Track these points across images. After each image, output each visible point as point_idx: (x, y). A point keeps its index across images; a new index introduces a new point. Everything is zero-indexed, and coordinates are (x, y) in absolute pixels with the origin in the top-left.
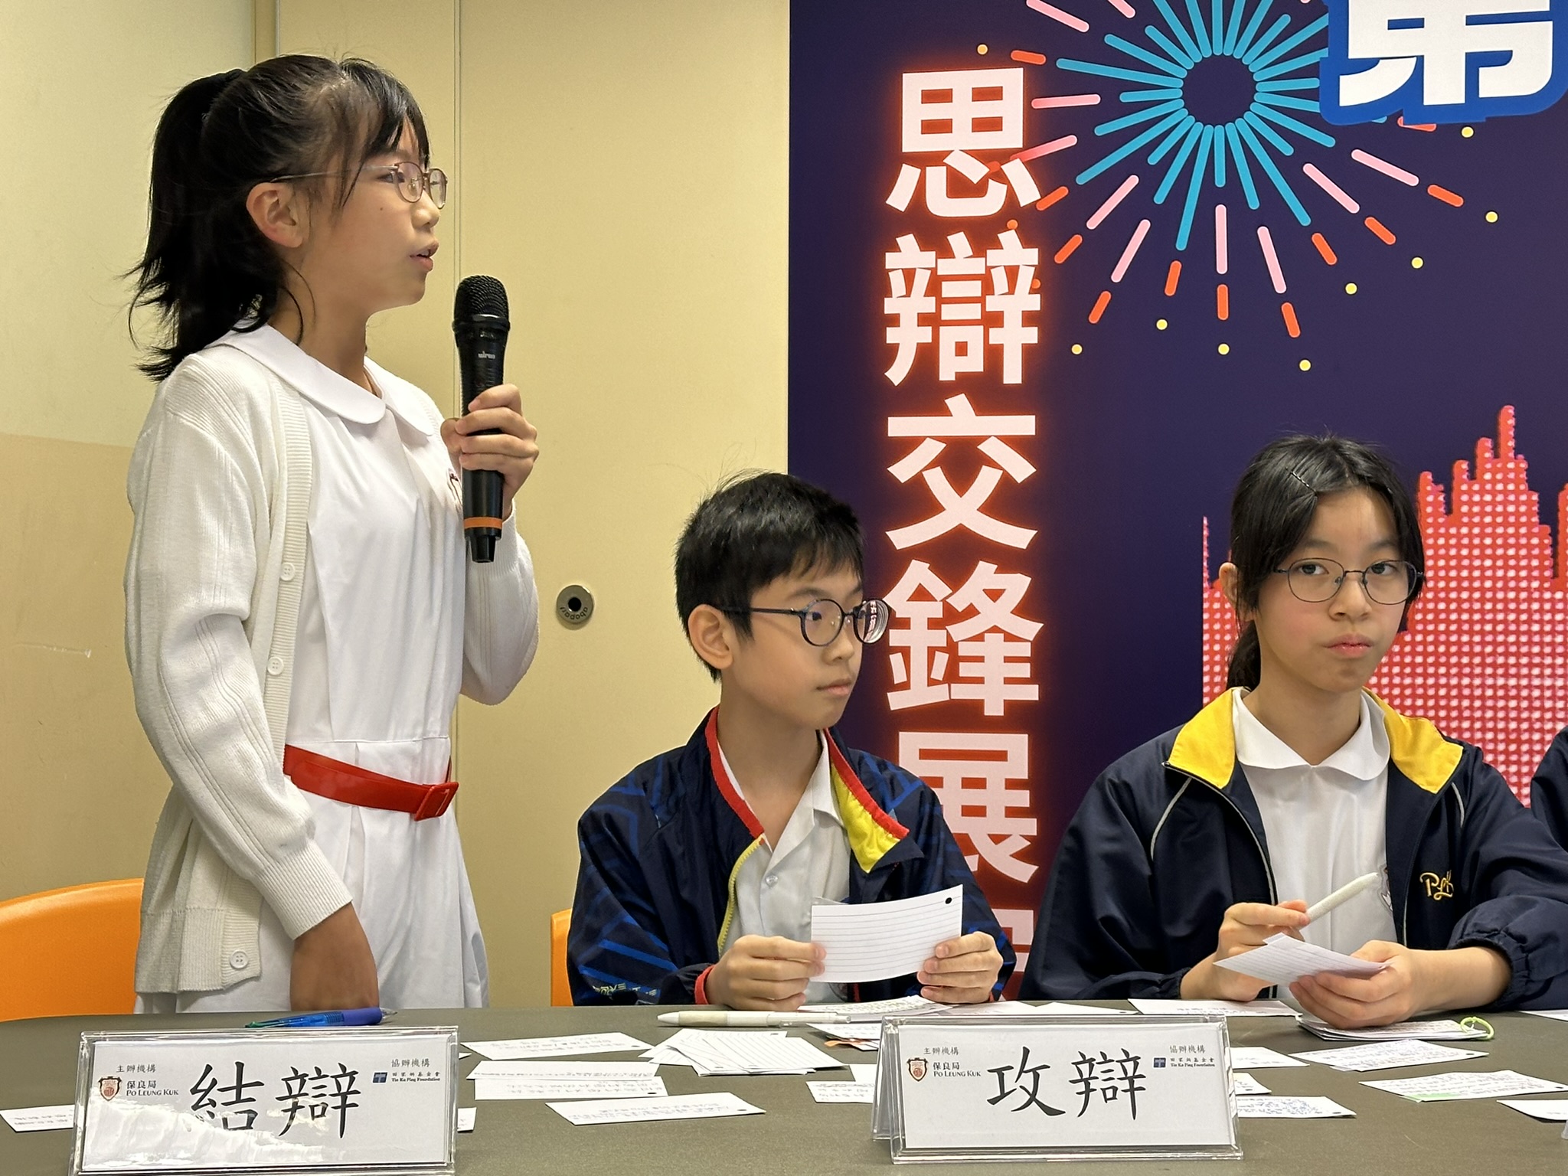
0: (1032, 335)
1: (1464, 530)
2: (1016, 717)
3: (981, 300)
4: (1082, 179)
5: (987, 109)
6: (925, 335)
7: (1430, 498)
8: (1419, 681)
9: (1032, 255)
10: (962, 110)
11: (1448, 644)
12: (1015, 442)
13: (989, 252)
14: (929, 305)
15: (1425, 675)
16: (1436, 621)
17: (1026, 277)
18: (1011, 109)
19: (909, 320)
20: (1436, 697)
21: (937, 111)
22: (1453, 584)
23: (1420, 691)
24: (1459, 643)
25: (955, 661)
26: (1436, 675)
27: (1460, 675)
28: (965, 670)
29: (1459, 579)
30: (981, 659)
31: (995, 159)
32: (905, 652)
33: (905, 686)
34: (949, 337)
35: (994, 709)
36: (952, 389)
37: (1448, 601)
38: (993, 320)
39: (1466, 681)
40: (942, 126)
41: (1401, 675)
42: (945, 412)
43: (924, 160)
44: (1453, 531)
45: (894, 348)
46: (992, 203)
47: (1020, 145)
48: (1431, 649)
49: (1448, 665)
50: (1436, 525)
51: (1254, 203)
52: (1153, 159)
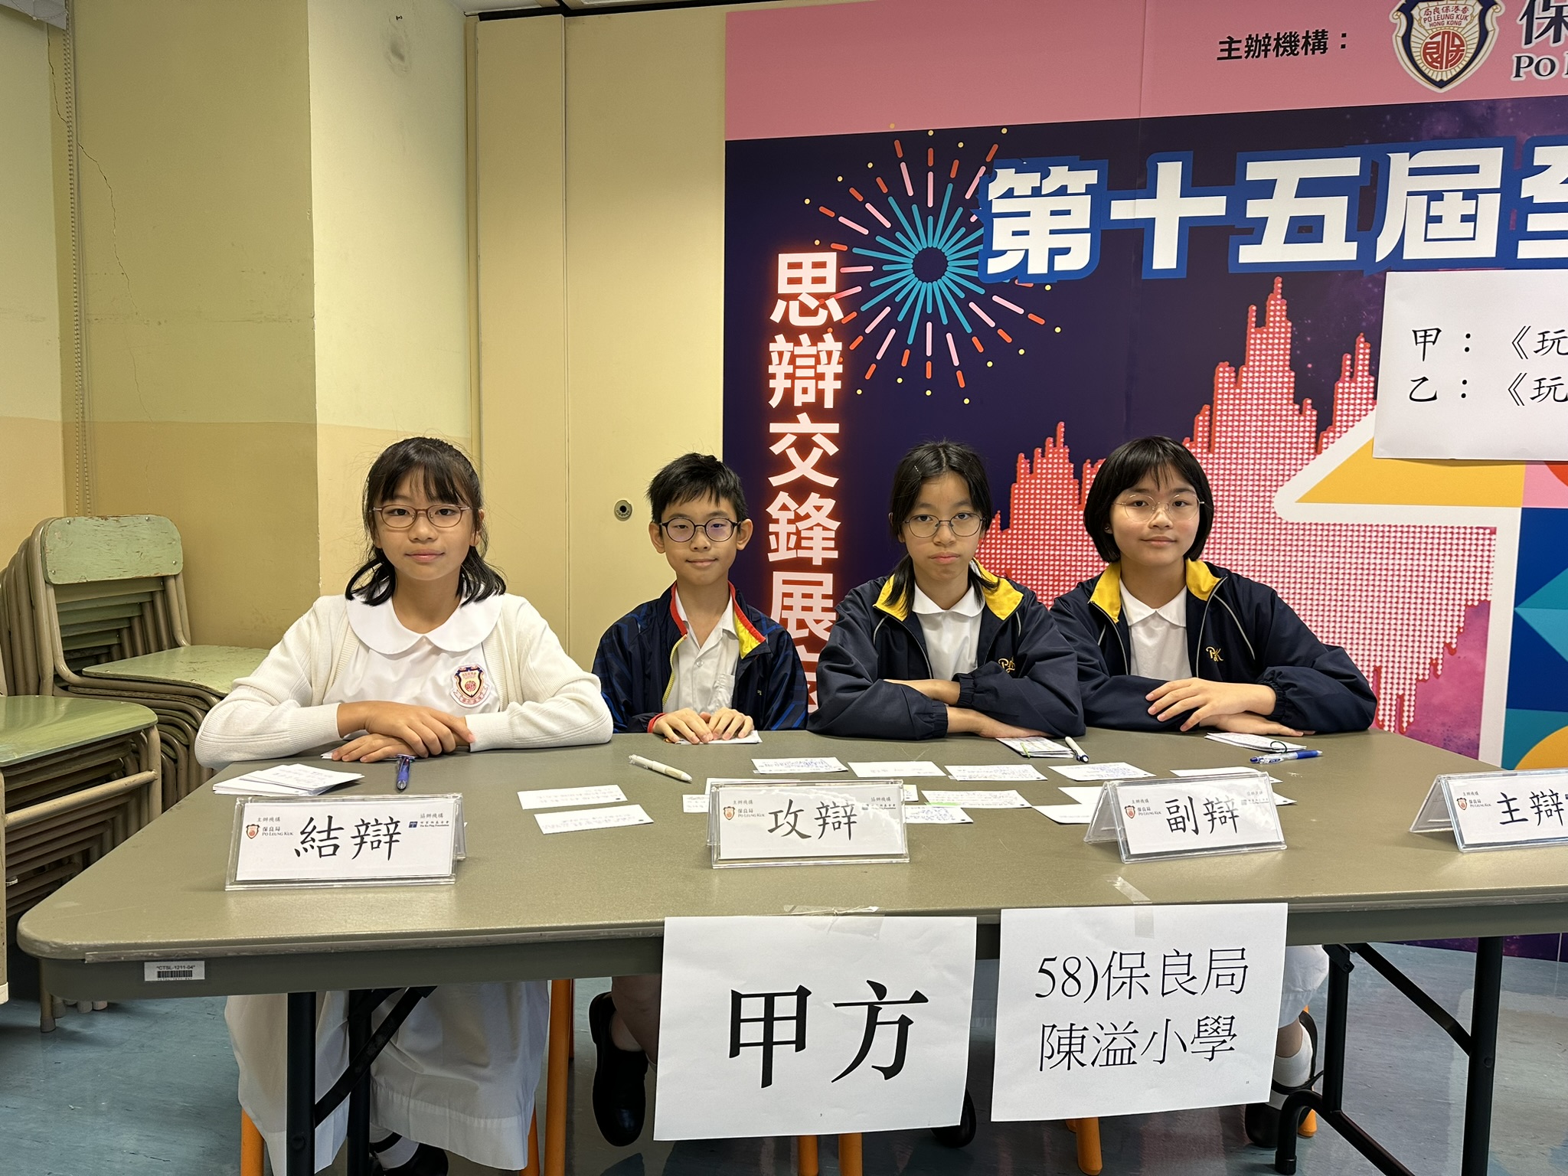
0: (838, 385)
1: (1038, 481)
2: (827, 566)
3: (814, 367)
4: (864, 308)
5: (819, 273)
6: (788, 384)
7: (1023, 466)
8: (1014, 552)
9: (839, 346)
10: (807, 273)
11: (1028, 535)
12: (829, 436)
13: (819, 344)
14: (790, 369)
15: (1017, 549)
16: (1023, 524)
17: (836, 356)
18: (830, 273)
19: (780, 376)
20: (1022, 559)
21: (795, 273)
22: (1032, 507)
23: (1014, 557)
24: (1033, 534)
25: (799, 539)
26: (1022, 549)
27: (1033, 549)
28: (804, 543)
29: (1035, 504)
30: (811, 538)
31: (822, 297)
32: (777, 534)
33: (776, 550)
34: (799, 385)
35: (817, 562)
36: (800, 410)
37: (1029, 514)
38: (820, 377)
39: (1036, 552)
40: (797, 281)
41: (1006, 549)
42: (797, 421)
43: (788, 297)
44: (1033, 481)
45: (773, 390)
46: (820, 320)
47: (834, 291)
48: (1020, 537)
49: (1028, 545)
50: (1025, 479)
51: (945, 322)
52: (898, 299)
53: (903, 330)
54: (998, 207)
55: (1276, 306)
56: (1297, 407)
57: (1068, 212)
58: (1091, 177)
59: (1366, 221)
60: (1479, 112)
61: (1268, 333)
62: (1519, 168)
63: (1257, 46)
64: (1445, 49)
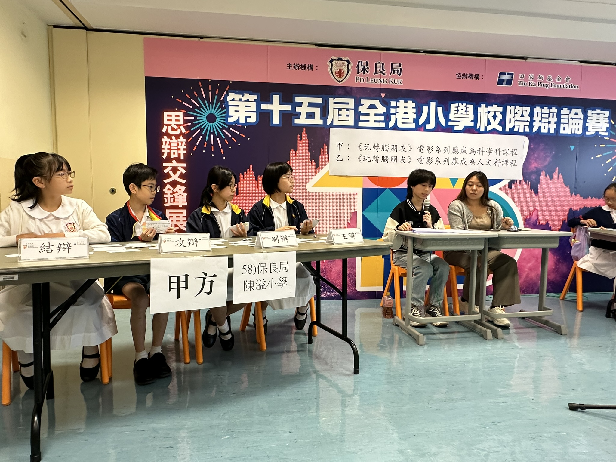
0: (185, 152)
1: (246, 181)
2: (184, 207)
3: (177, 146)
4: (192, 129)
5: (177, 118)
6: (169, 151)
7: (241, 177)
9: (185, 140)
10: (173, 118)
11: (244, 196)
12: (182, 167)
13: (178, 139)
14: (169, 147)
15: (241, 201)
16: (242, 193)
17: (184, 143)
18: (181, 118)
19: (166, 149)
20: (242, 204)
21: (169, 118)
23: (240, 203)
25: (174, 199)
27: (245, 201)
28: (176, 200)
29: (245, 188)
30: (178, 199)
31: (179, 126)
32: (167, 198)
33: (167, 203)
34: (172, 152)
35: (181, 206)
36: (173, 159)
38: (179, 149)
40: (171, 120)
42: (172, 163)
43: (167, 125)
44: (244, 181)
45: (164, 153)
46: (178, 132)
47: (182, 124)
48: (241, 197)
49: (244, 199)
50: (242, 181)
51: (217, 135)
52: (202, 127)
53: (204, 136)
54: (230, 103)
55: (304, 135)
56: (311, 162)
57: (250, 106)
58: (256, 97)
59: (324, 114)
60: (348, 89)
61: (303, 142)
62: (358, 104)
63: (296, 67)
64: (340, 73)
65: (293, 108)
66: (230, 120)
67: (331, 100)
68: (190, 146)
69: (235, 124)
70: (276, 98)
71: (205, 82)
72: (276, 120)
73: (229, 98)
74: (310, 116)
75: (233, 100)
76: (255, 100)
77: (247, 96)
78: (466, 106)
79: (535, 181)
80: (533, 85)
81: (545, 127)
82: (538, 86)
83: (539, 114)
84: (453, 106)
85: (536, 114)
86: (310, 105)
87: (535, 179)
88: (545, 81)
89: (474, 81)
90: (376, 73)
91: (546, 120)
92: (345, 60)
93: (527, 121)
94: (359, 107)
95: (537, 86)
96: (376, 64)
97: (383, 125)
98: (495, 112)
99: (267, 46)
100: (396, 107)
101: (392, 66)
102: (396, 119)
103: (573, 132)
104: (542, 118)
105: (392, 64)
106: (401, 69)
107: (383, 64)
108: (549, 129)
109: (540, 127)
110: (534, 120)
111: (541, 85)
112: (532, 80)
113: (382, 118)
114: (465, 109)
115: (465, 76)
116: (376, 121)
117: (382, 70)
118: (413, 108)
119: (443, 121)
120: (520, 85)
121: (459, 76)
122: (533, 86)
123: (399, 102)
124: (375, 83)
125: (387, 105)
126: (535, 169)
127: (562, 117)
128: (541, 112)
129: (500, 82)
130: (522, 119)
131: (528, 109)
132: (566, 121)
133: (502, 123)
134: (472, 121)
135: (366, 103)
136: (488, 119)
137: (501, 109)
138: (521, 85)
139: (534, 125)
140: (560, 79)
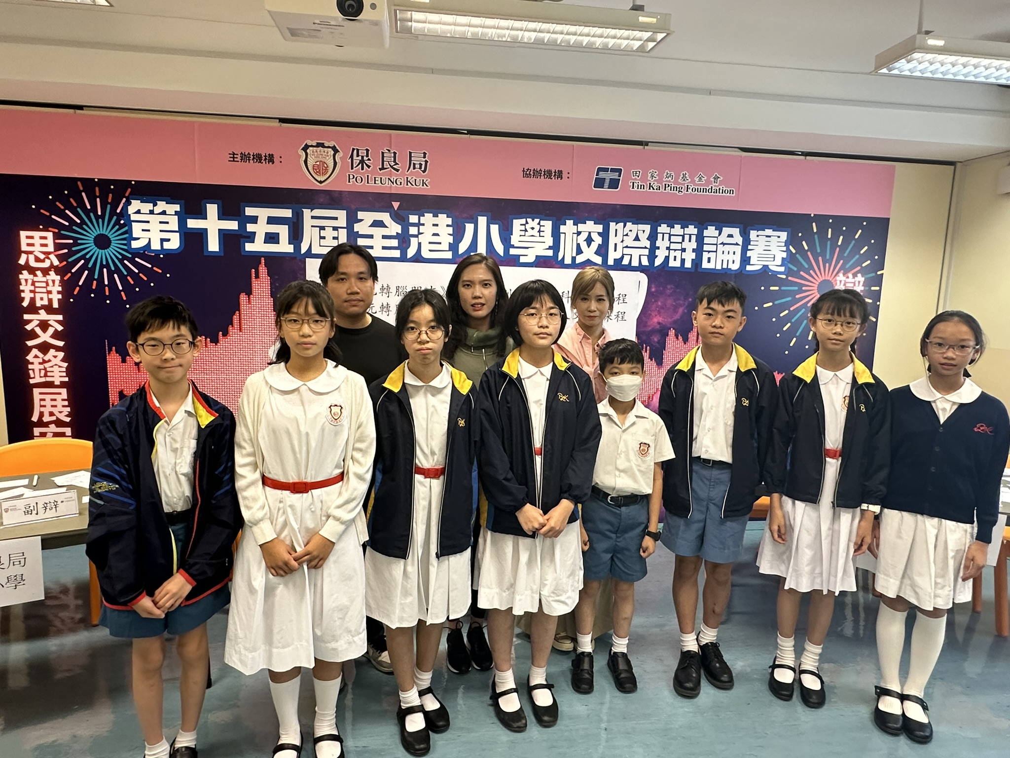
0: (59, 296)
2: (63, 385)
3: (46, 287)
4: (70, 260)
5: (46, 242)
6: (32, 295)
9: (58, 278)
10: (37, 241)
12: (57, 321)
13: (47, 276)
14: (32, 288)
17: (57, 283)
18: (50, 242)
19: (27, 291)
21: (30, 241)
25: (46, 372)
28: (49, 374)
30: (53, 372)
31: (47, 254)
32: (33, 370)
33: (34, 378)
34: (38, 296)
35: (57, 383)
36: (40, 308)
38: (49, 292)
40: (31, 245)
42: (39, 314)
43: (27, 252)
45: (24, 298)
46: (46, 264)
47: (54, 251)
51: (113, 269)
52: (88, 257)
53: (92, 271)
54: (134, 217)
55: (263, 270)
57: (167, 223)
59: (296, 236)
60: (336, 195)
61: (260, 281)
62: (352, 220)
63: (245, 157)
64: (321, 168)
65: (242, 226)
66: (135, 245)
67: (307, 213)
68: (67, 287)
69: (144, 252)
70: (212, 209)
71: (89, 184)
72: (213, 245)
73: (131, 210)
74: (272, 238)
75: (138, 212)
76: (176, 213)
77: (161, 206)
78: (539, 224)
79: (657, 345)
80: (655, 188)
81: (675, 257)
82: (665, 190)
83: (666, 236)
84: (517, 224)
85: (660, 236)
86: (271, 220)
87: (658, 342)
88: (676, 182)
89: (554, 181)
90: (383, 168)
91: (679, 246)
92: (329, 147)
93: (646, 248)
94: (355, 225)
95: (662, 190)
96: (383, 153)
97: (397, 254)
98: (590, 233)
99: (194, 122)
100: (418, 225)
101: (410, 157)
102: (420, 244)
103: (725, 266)
104: (671, 242)
105: (410, 153)
106: (426, 162)
107: (395, 153)
108: (683, 261)
109: (667, 258)
110: (657, 245)
111: (669, 188)
112: (655, 181)
113: (395, 243)
114: (537, 228)
115: (537, 173)
116: (384, 248)
117: (393, 164)
118: (448, 226)
119: (499, 248)
120: (633, 188)
121: (528, 173)
122: (656, 190)
123: (424, 216)
124: (383, 184)
125: (404, 221)
126: (658, 327)
127: (706, 240)
128: (669, 234)
129: (599, 183)
130: (637, 244)
131: (647, 228)
132: (713, 248)
133: (603, 251)
134: (550, 248)
135: (367, 217)
136: (578, 245)
137: (600, 228)
138: (636, 189)
139: (656, 254)
140: (703, 179)
